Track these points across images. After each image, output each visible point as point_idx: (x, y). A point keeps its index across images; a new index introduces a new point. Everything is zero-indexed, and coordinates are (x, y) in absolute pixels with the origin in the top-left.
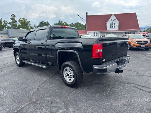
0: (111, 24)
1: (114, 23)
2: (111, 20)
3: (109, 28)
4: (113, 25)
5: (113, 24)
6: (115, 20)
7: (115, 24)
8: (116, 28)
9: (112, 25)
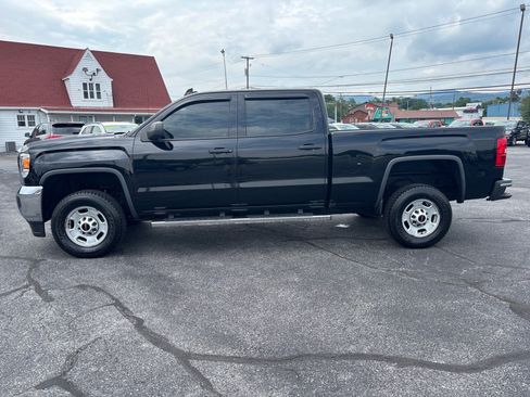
0: (85, 85)
1: (95, 81)
2: (85, 70)
3: (77, 99)
4: (91, 88)
5: (91, 85)
6: (98, 70)
7: (98, 85)
8: (106, 102)
9: (89, 90)
